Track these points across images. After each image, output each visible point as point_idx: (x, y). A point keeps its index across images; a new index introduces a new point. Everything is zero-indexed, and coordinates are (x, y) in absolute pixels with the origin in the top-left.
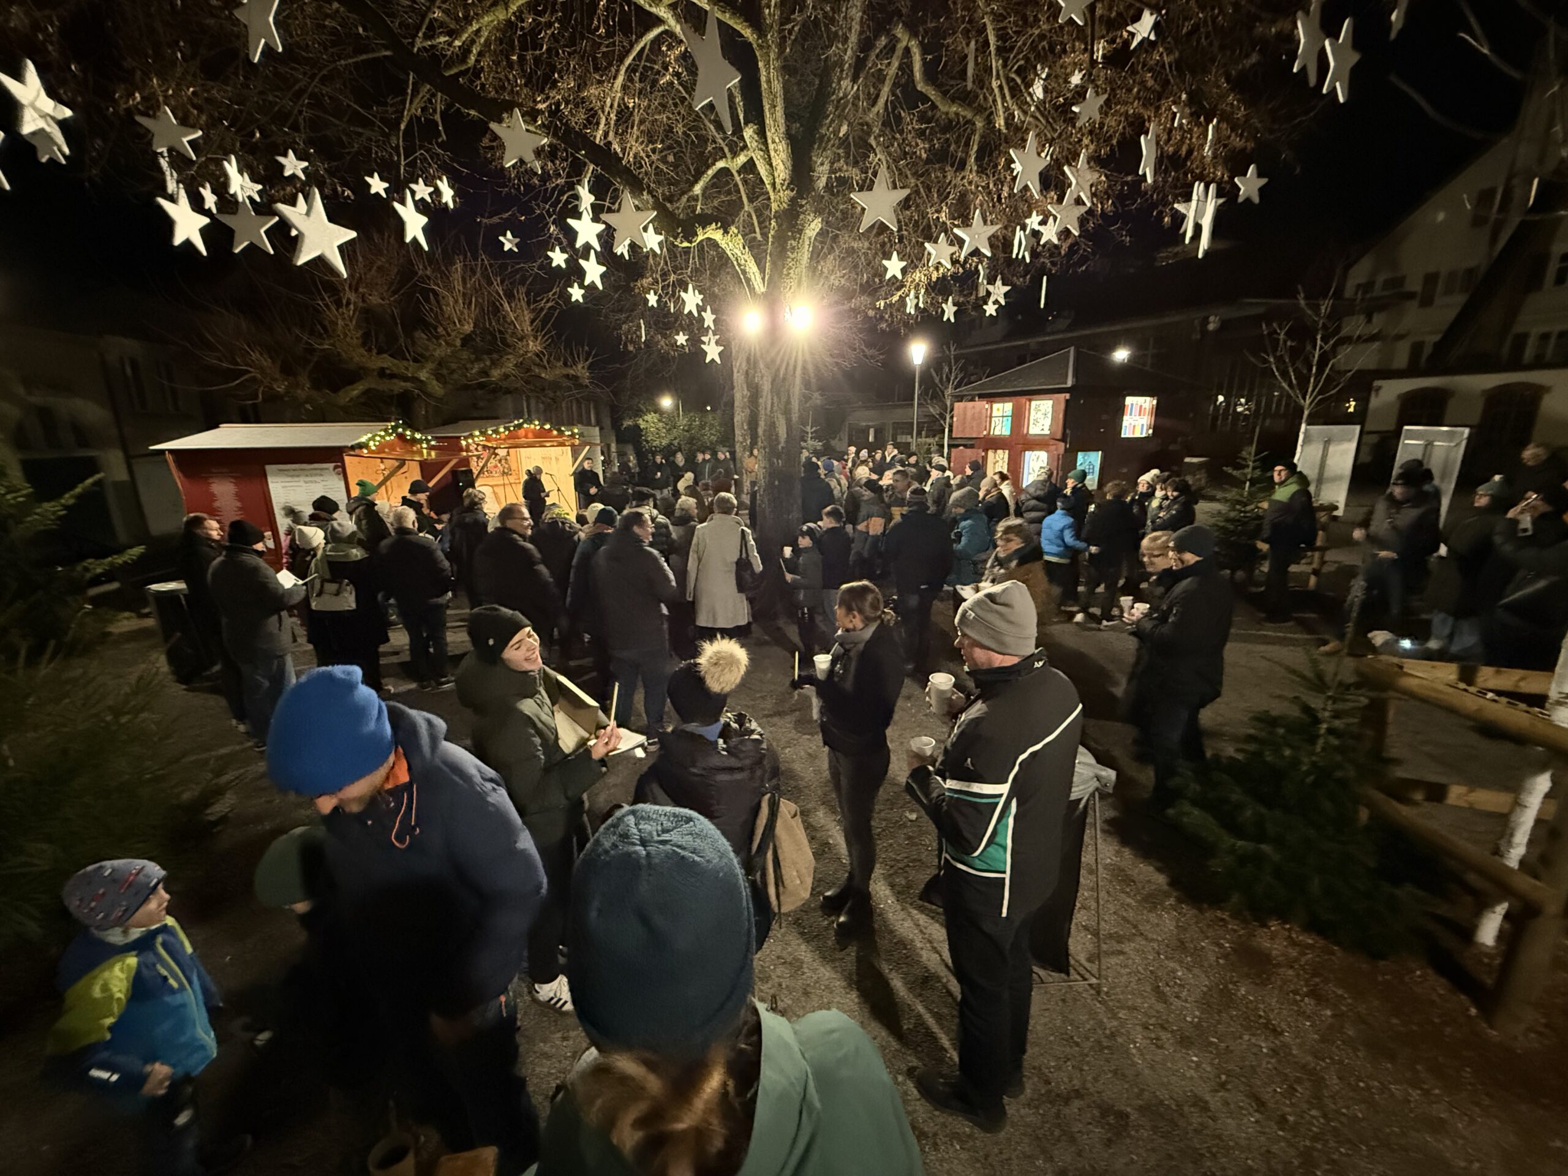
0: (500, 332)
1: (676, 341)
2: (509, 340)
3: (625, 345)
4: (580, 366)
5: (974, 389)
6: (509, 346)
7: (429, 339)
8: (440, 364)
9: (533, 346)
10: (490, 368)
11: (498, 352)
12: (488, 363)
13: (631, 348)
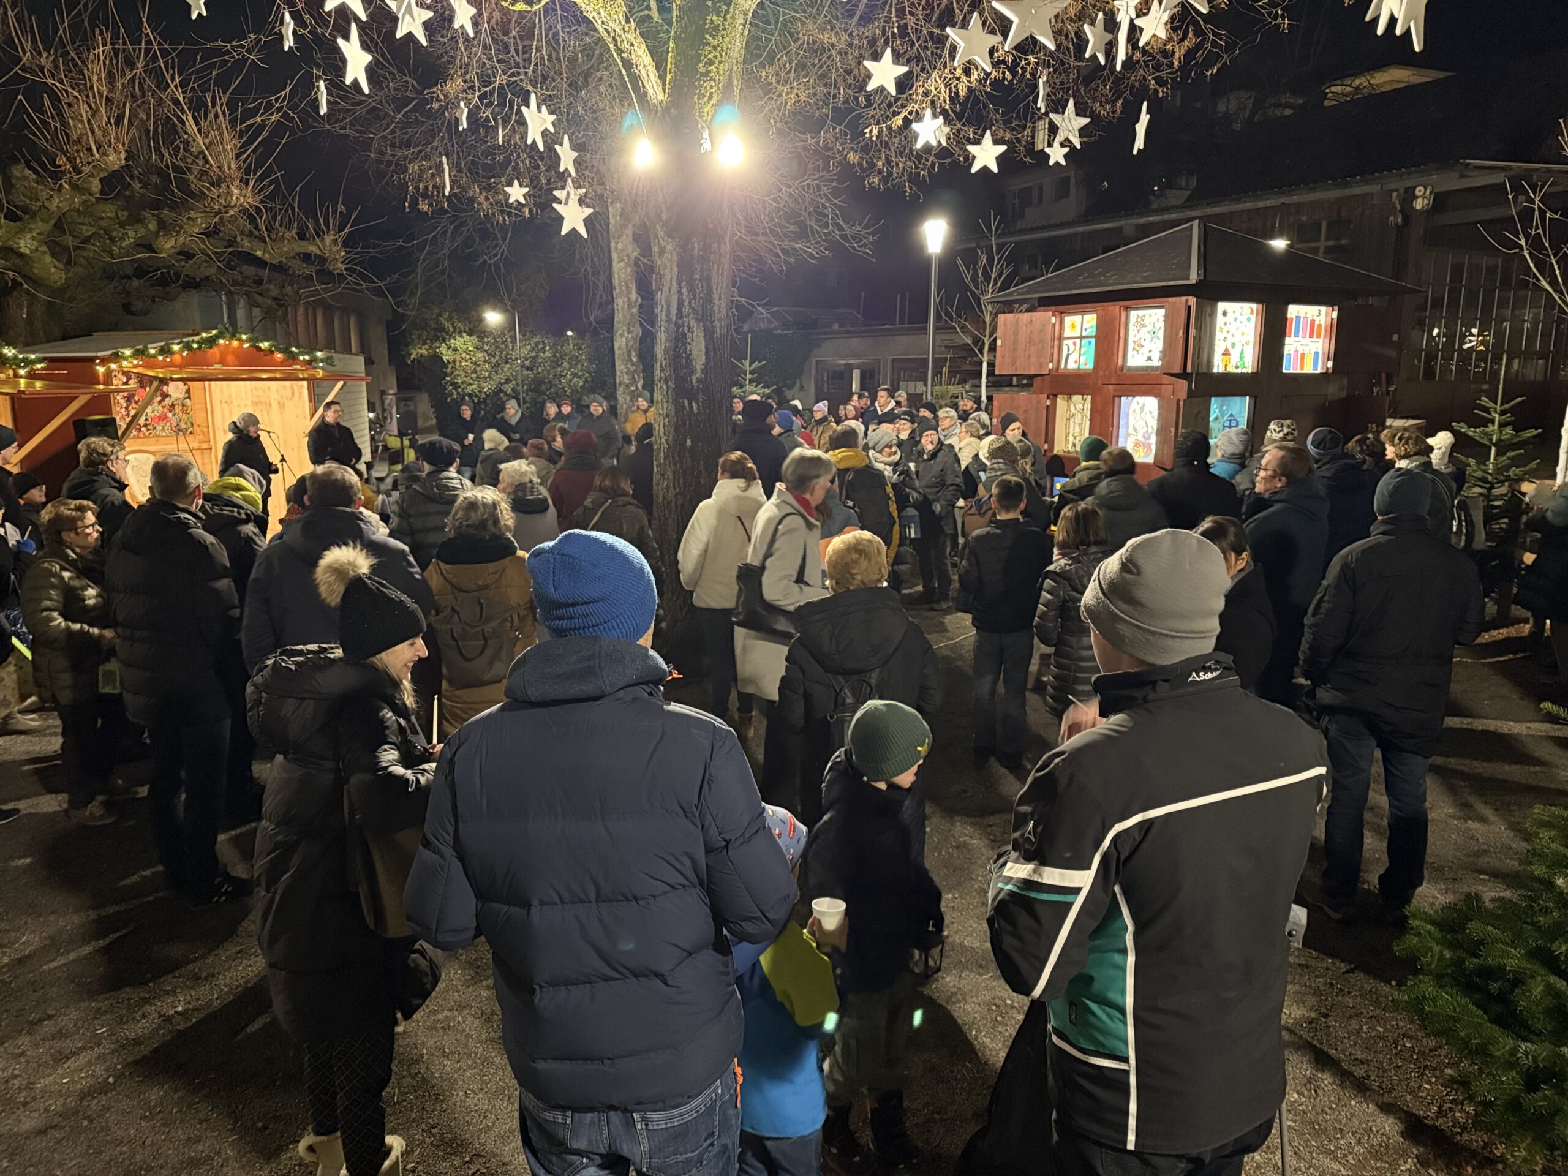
0: (177, 169)
1: (507, 196)
2: (195, 184)
3: (414, 203)
4: (328, 239)
5: (1030, 290)
6: (192, 195)
7: (40, 180)
8: (59, 226)
9: (240, 196)
10: (157, 234)
11: (174, 206)
12: (153, 226)
13: (424, 206)
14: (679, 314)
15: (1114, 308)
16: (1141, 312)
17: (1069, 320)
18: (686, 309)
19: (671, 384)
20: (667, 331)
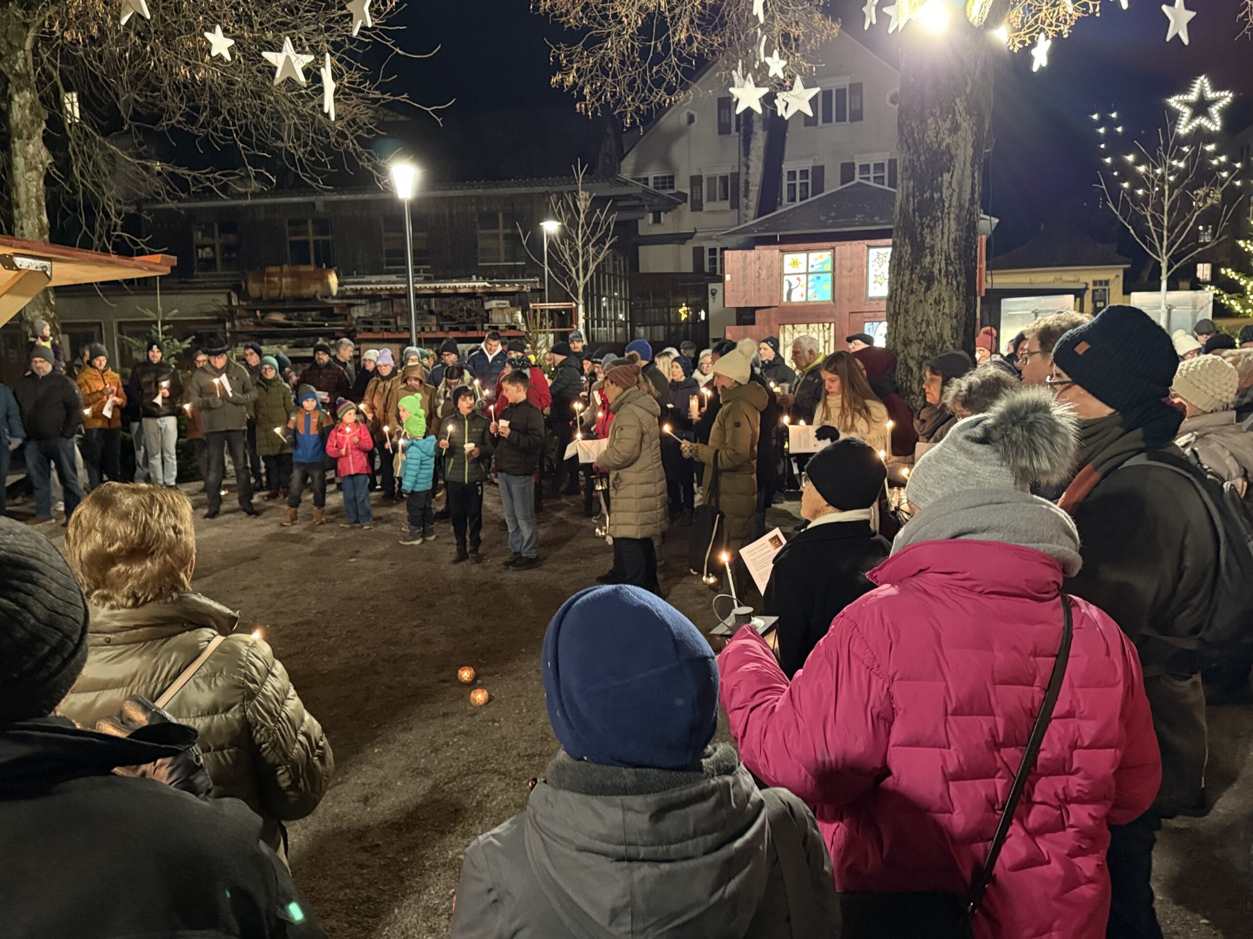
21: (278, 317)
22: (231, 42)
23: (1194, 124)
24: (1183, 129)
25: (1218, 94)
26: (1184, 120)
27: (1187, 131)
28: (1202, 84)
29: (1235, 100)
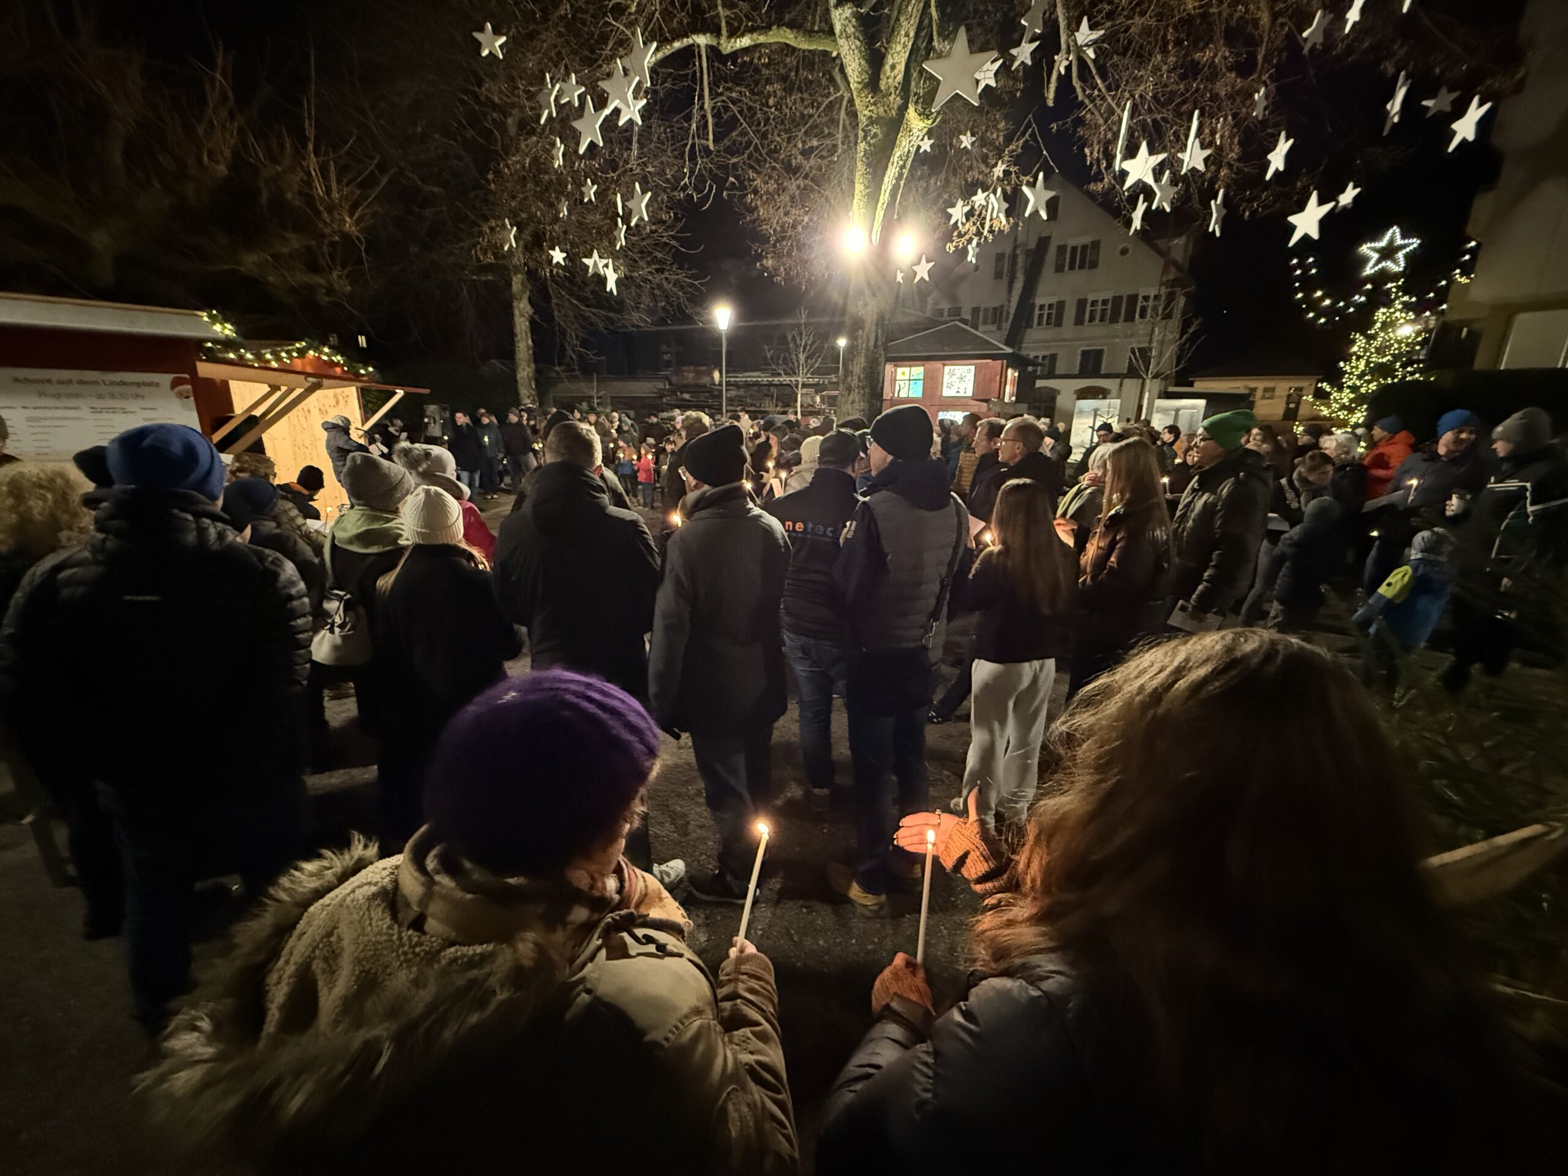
14: (876, 346)
15: (937, 365)
16: (952, 367)
17: (900, 370)
18: (880, 343)
19: (867, 390)
20: (866, 356)
21: (687, 396)
22: (564, 255)
23: (1380, 266)
24: (1368, 271)
25: (1406, 241)
26: (1372, 262)
27: (1372, 271)
28: (1394, 234)
29: (1420, 245)
